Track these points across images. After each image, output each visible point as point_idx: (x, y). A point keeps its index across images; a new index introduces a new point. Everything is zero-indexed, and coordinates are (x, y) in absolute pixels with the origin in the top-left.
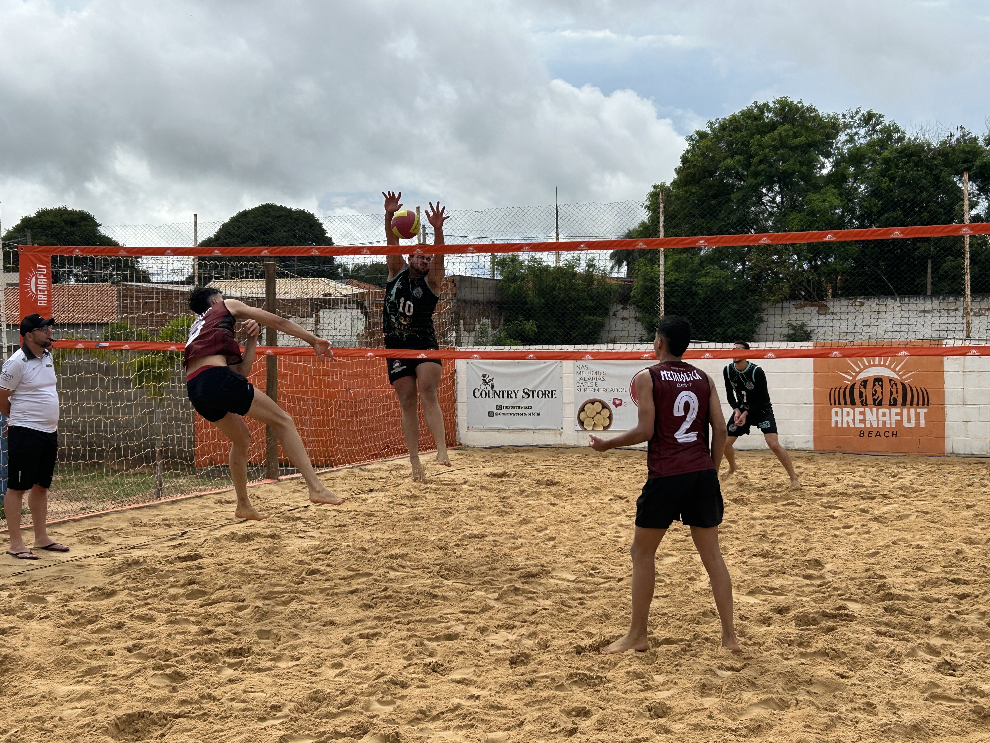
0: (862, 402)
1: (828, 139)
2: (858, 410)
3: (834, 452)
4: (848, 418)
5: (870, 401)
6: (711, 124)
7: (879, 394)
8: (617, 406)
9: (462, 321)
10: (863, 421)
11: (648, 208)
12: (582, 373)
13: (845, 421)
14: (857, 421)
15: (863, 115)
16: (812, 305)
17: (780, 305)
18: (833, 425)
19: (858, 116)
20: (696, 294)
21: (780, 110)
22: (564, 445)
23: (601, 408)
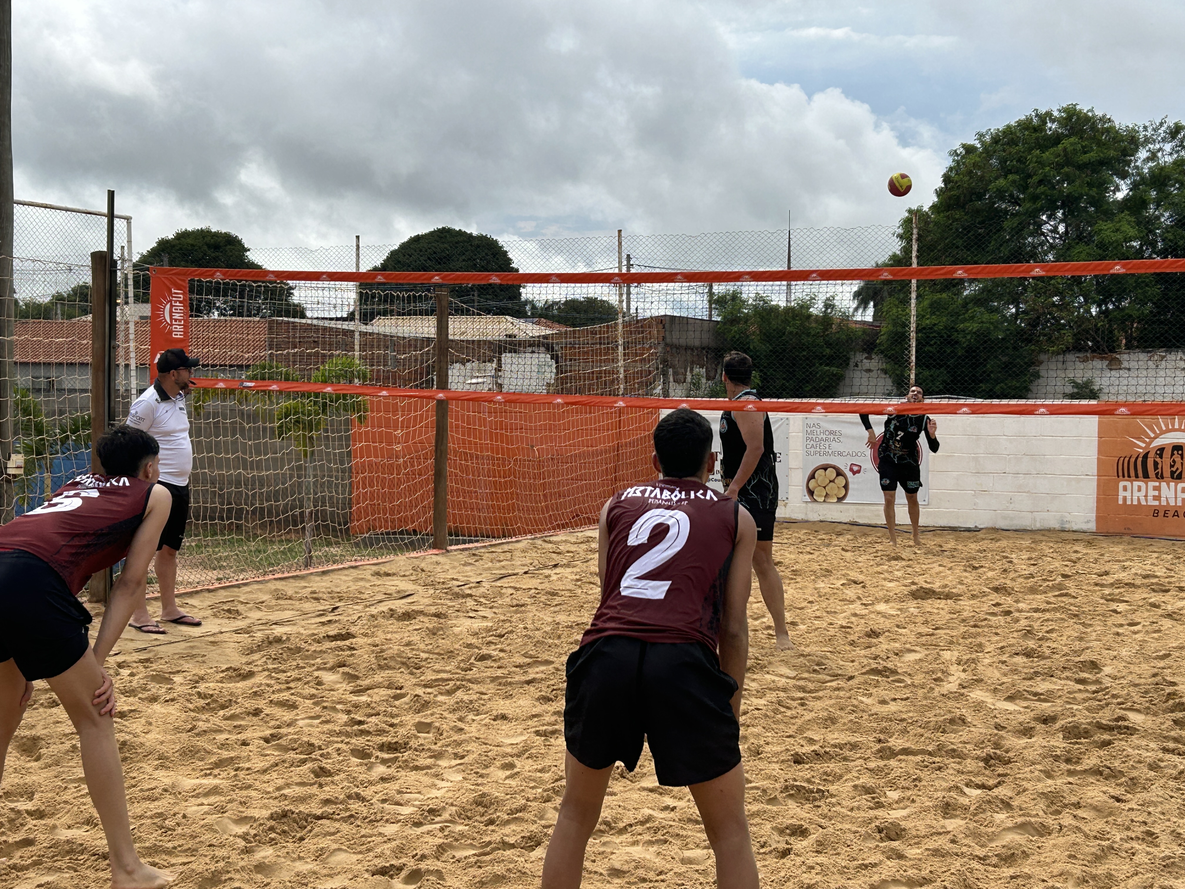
0: (1157, 474)
1: (1125, 156)
2: (1151, 484)
3: (1121, 535)
4: (1139, 494)
5: (1167, 473)
6: (981, 136)
7: (1178, 465)
8: (854, 473)
9: (671, 371)
10: (1157, 498)
11: (901, 237)
12: (812, 432)
13: (1135, 498)
14: (1150, 498)
15: (1169, 127)
16: (1102, 359)
17: (1060, 358)
18: (1120, 502)
19: (1163, 129)
20: (957, 342)
21: (1066, 119)
22: (790, 518)
23: (835, 475)
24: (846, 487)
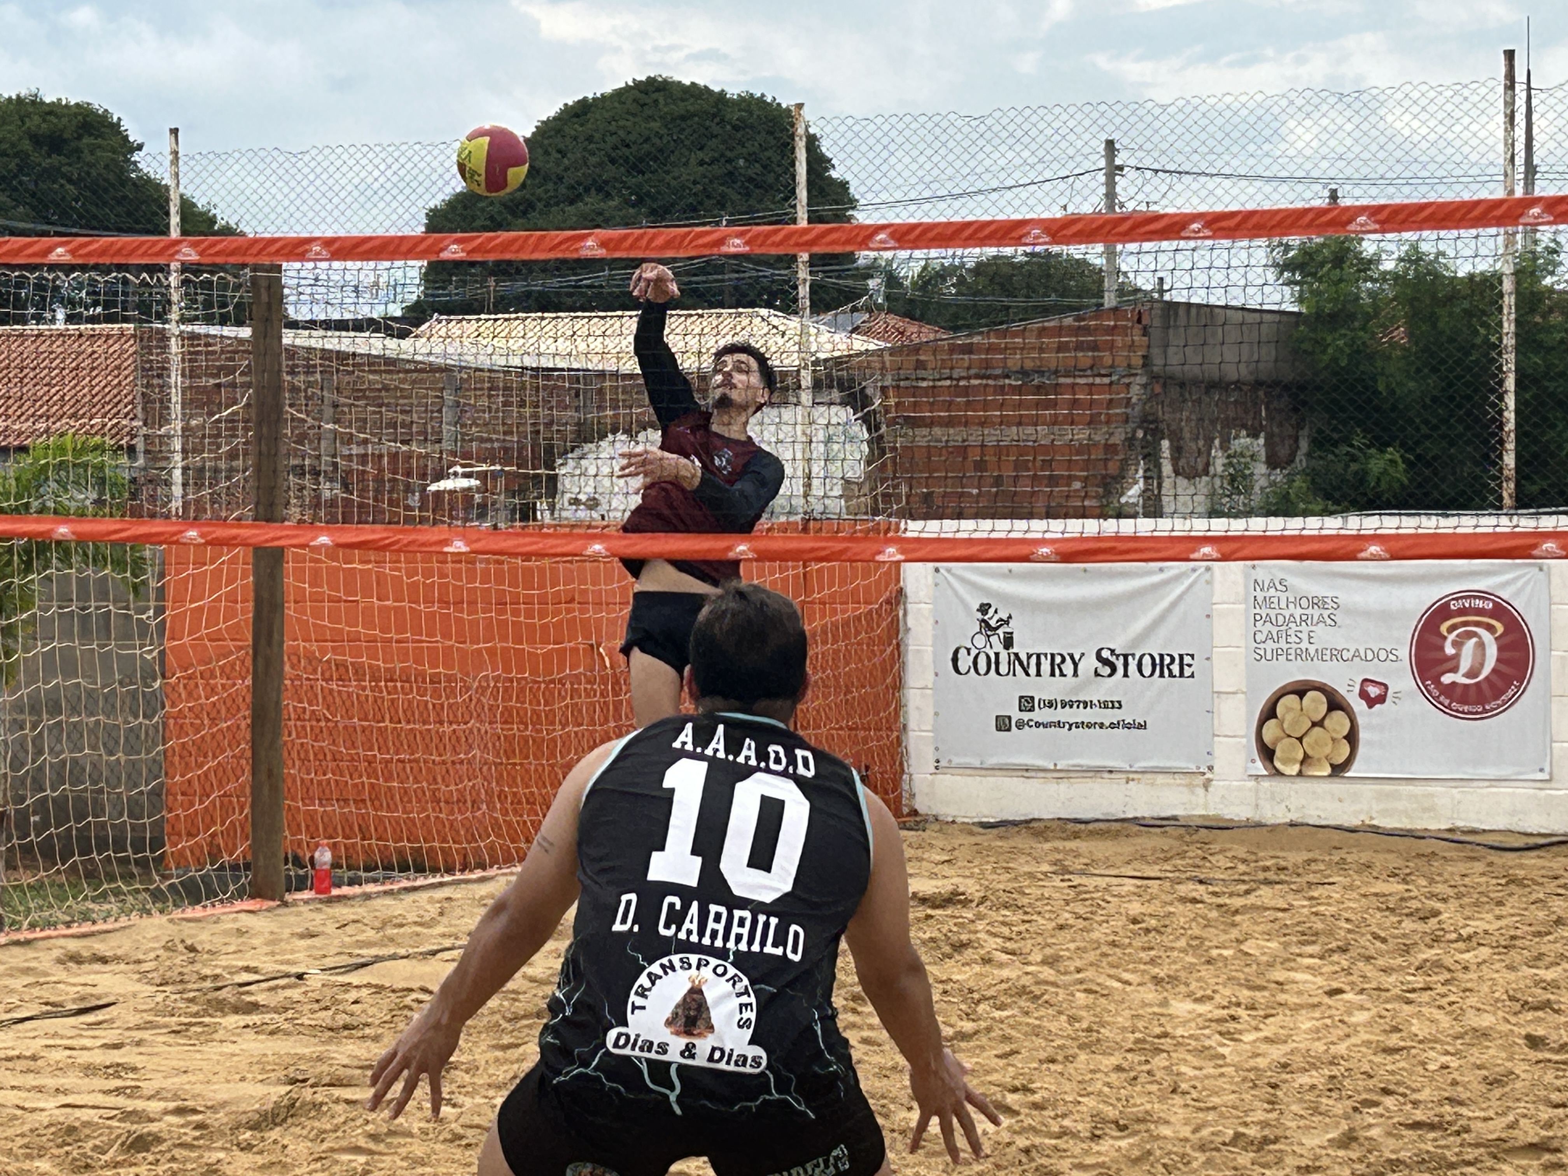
8: (1371, 702)
12: (1268, 602)
22: (1217, 818)
23: (1324, 708)
24: (1352, 738)
